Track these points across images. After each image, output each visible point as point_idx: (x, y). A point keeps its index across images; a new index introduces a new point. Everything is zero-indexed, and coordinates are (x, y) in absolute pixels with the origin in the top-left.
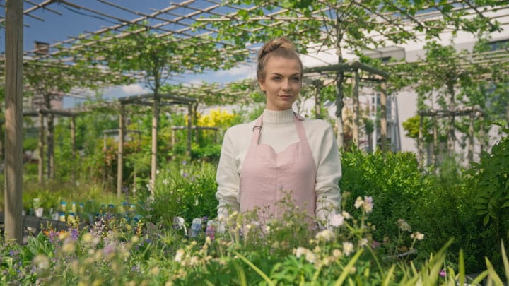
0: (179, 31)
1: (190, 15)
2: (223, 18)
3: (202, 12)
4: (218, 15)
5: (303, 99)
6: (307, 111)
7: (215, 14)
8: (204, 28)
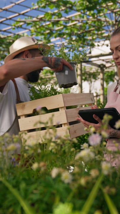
0: (4, 29)
1: (11, 17)
2: (35, 19)
3: (20, 14)
4: (31, 17)
5: (93, 80)
6: (96, 89)
7: (28, 16)
8: (21, 27)
